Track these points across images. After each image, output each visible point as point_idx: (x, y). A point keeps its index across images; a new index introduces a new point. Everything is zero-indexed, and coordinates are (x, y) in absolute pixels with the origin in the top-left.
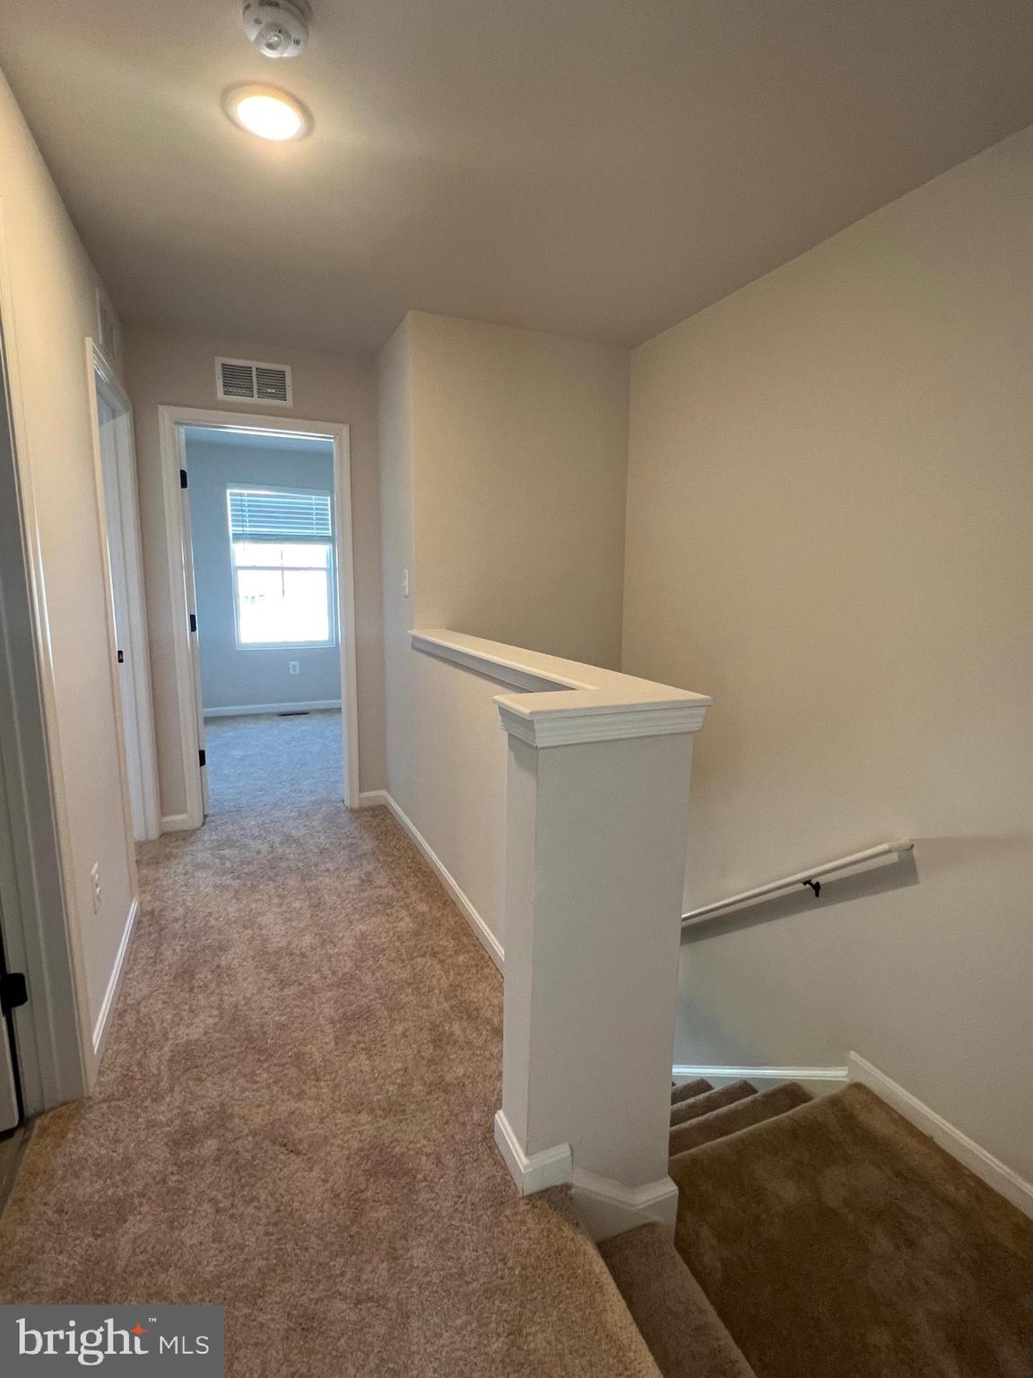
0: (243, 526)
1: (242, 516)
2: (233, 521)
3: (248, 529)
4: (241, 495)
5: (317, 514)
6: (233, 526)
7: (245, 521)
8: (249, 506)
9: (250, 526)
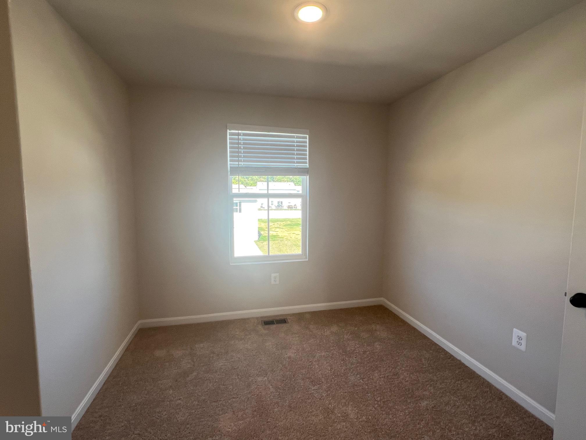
0: (238, 161)
1: (238, 152)
2: (231, 156)
3: (242, 163)
4: (238, 134)
5: (297, 150)
6: (231, 161)
7: (241, 157)
8: (244, 144)
9: (244, 161)
